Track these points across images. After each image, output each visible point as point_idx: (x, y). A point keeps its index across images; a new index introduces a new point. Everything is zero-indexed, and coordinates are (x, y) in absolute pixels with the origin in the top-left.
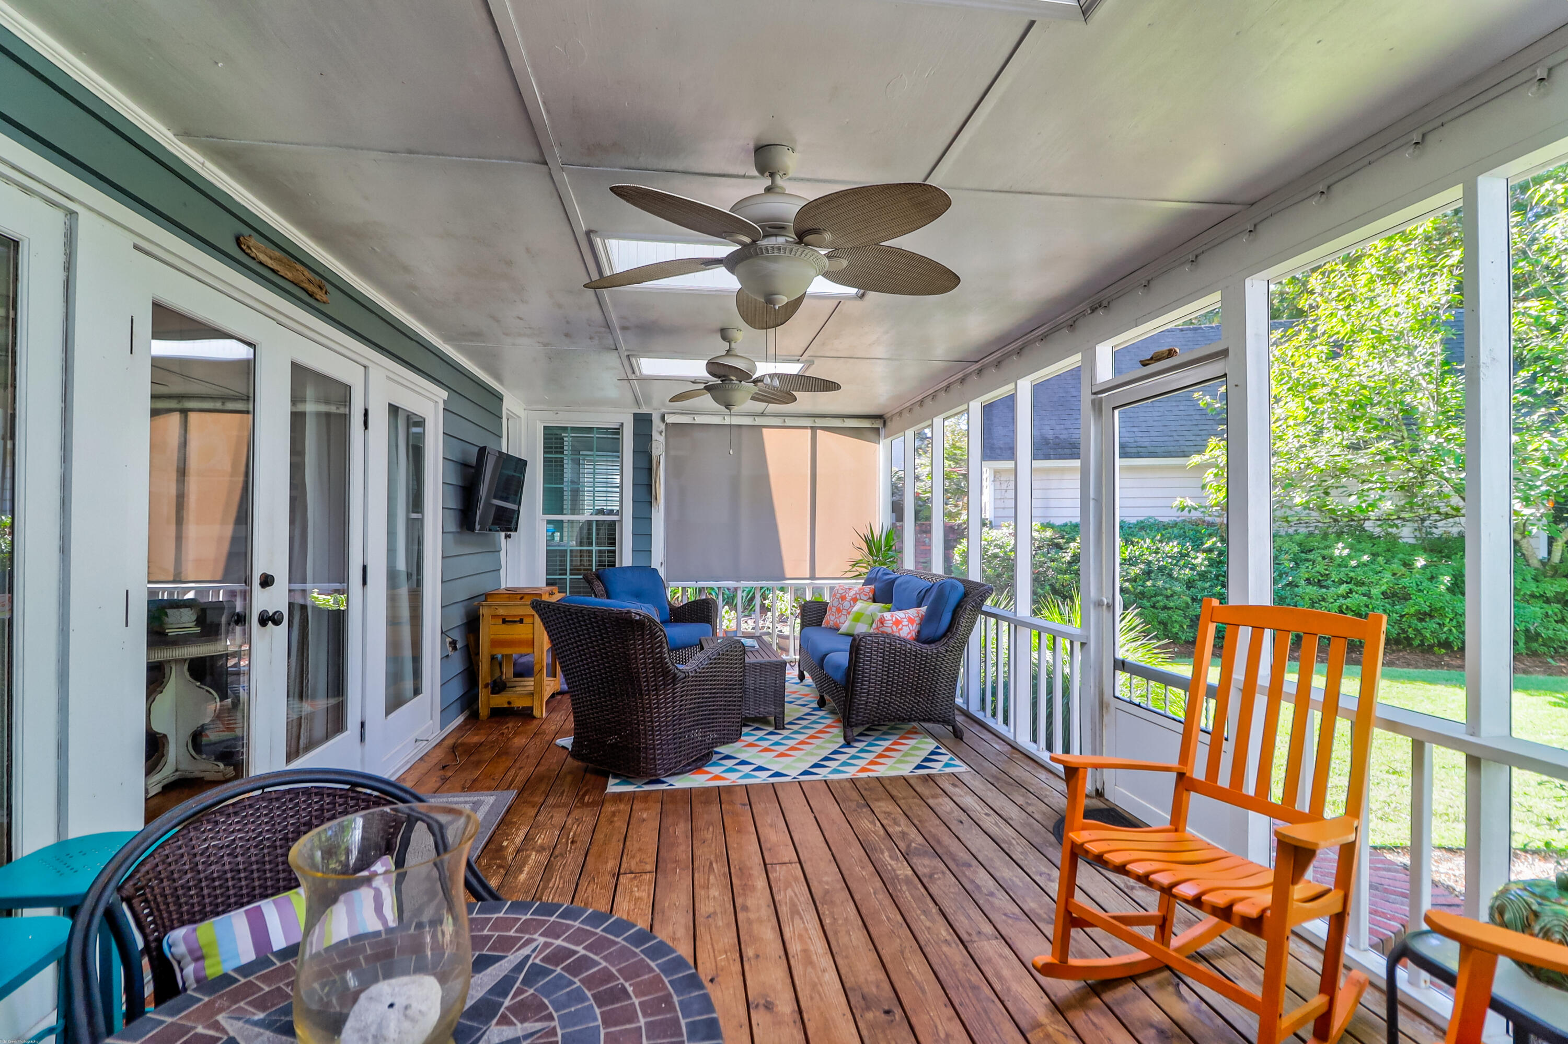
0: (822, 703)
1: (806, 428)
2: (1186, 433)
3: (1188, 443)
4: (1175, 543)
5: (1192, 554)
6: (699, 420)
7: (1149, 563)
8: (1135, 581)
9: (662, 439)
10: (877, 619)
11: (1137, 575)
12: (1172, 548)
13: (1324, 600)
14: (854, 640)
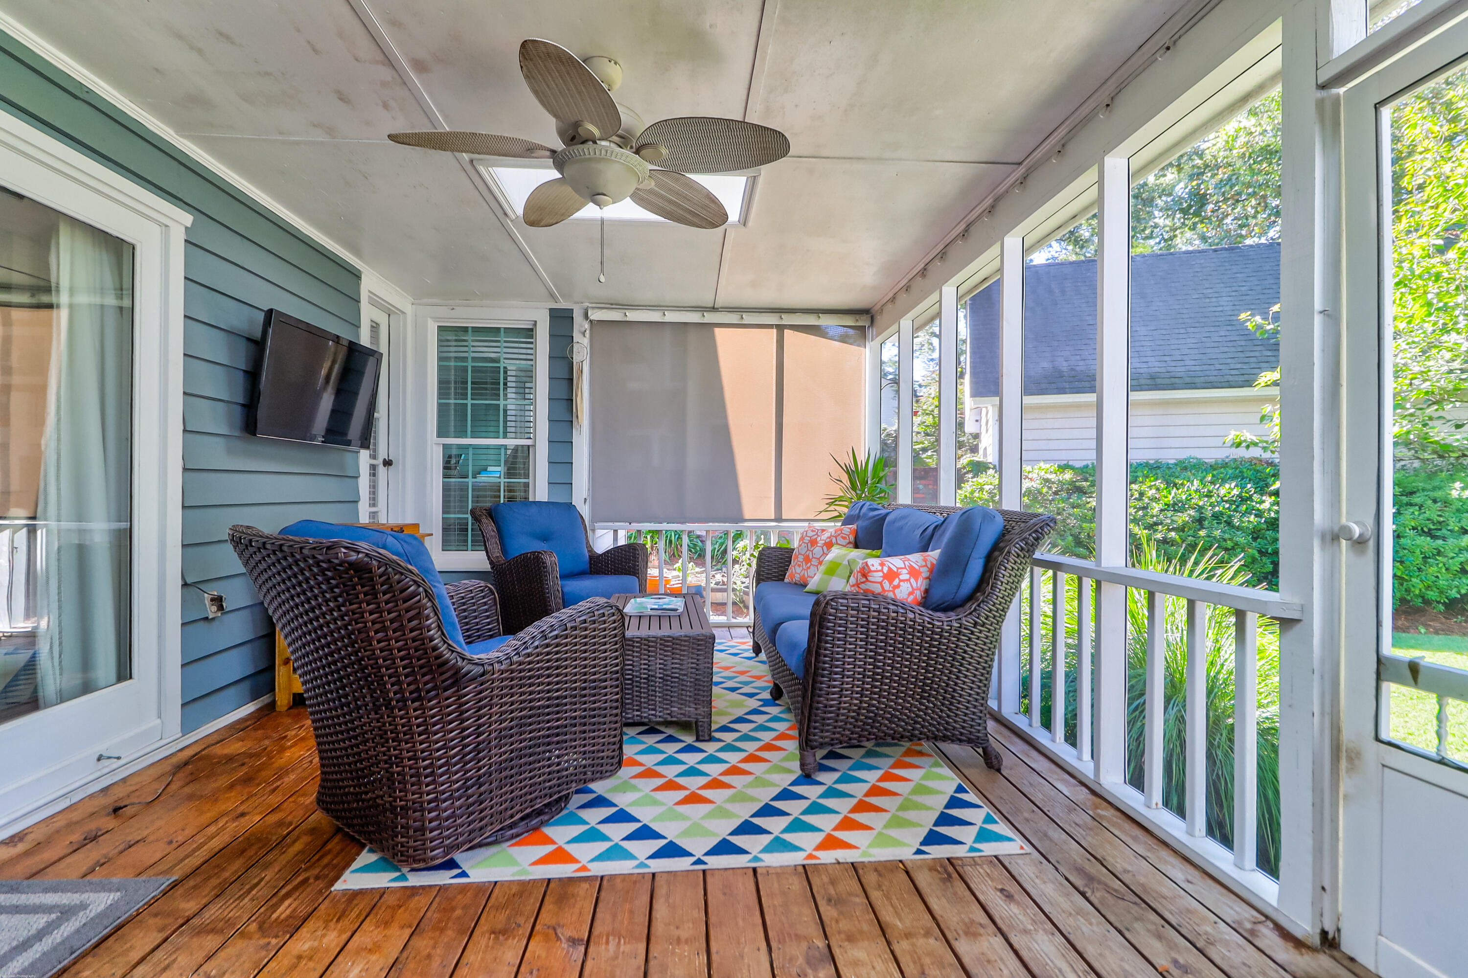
0: (777, 693)
1: (770, 326)
2: (1229, 361)
3: (1233, 372)
4: (1233, 485)
5: (1256, 497)
6: (633, 316)
7: (1200, 509)
8: (1183, 531)
9: (586, 341)
10: (857, 568)
11: (1185, 524)
12: (1229, 490)
13: (1439, 553)
14: (817, 603)
